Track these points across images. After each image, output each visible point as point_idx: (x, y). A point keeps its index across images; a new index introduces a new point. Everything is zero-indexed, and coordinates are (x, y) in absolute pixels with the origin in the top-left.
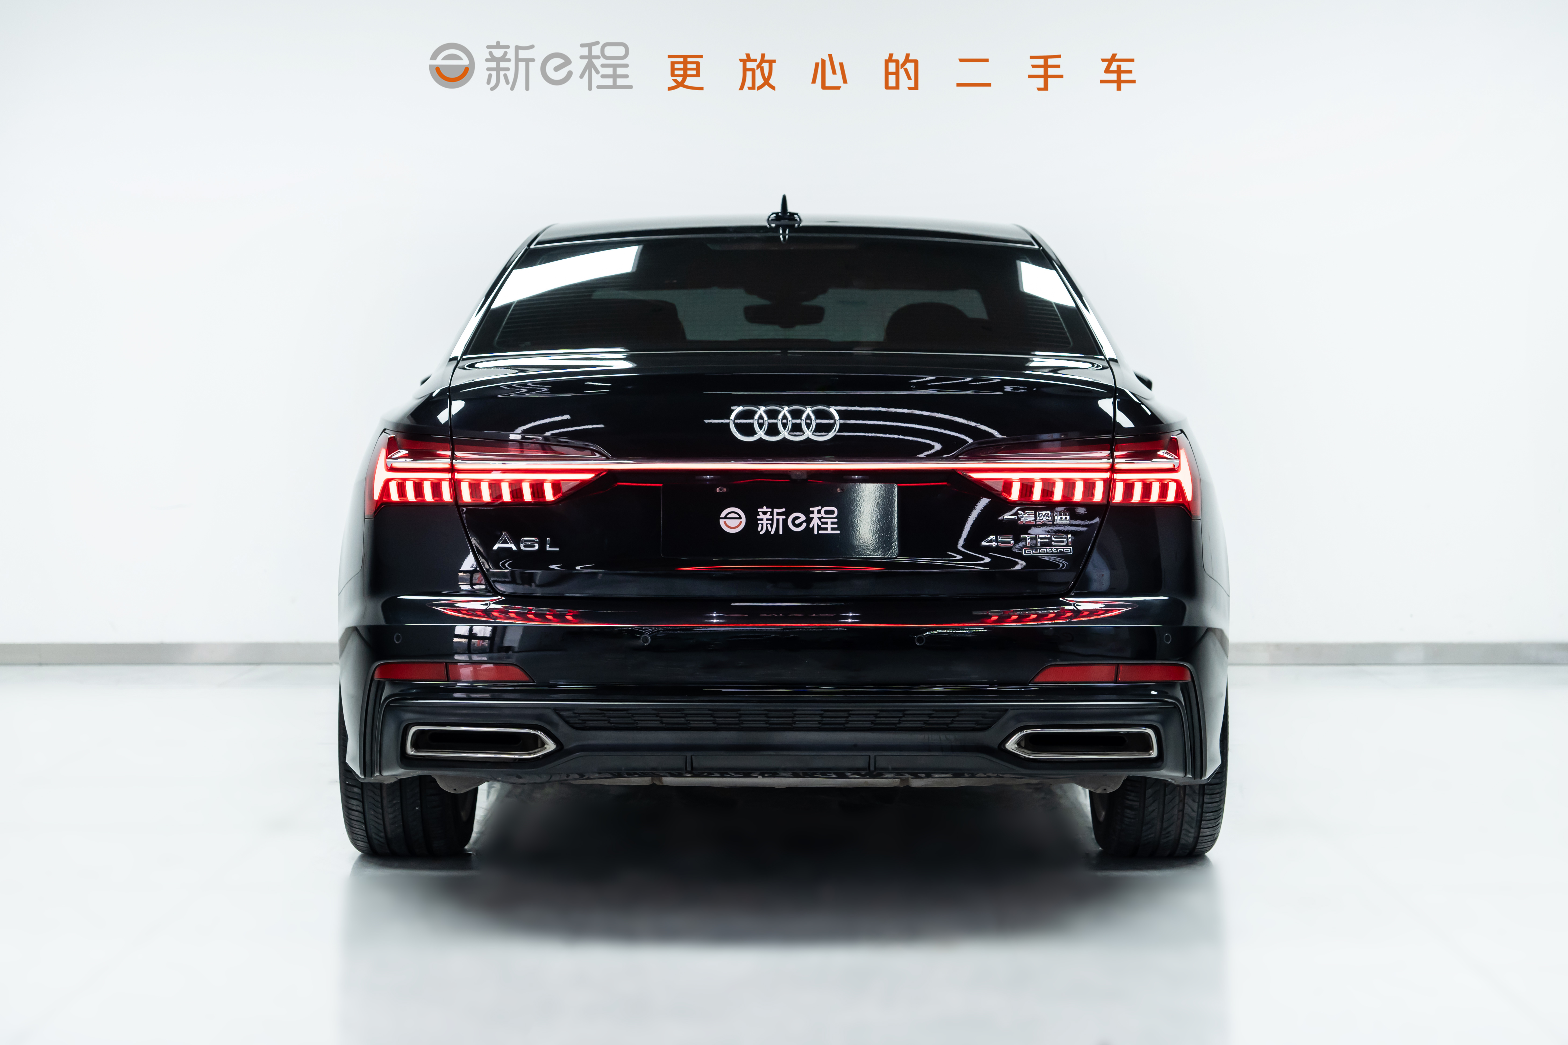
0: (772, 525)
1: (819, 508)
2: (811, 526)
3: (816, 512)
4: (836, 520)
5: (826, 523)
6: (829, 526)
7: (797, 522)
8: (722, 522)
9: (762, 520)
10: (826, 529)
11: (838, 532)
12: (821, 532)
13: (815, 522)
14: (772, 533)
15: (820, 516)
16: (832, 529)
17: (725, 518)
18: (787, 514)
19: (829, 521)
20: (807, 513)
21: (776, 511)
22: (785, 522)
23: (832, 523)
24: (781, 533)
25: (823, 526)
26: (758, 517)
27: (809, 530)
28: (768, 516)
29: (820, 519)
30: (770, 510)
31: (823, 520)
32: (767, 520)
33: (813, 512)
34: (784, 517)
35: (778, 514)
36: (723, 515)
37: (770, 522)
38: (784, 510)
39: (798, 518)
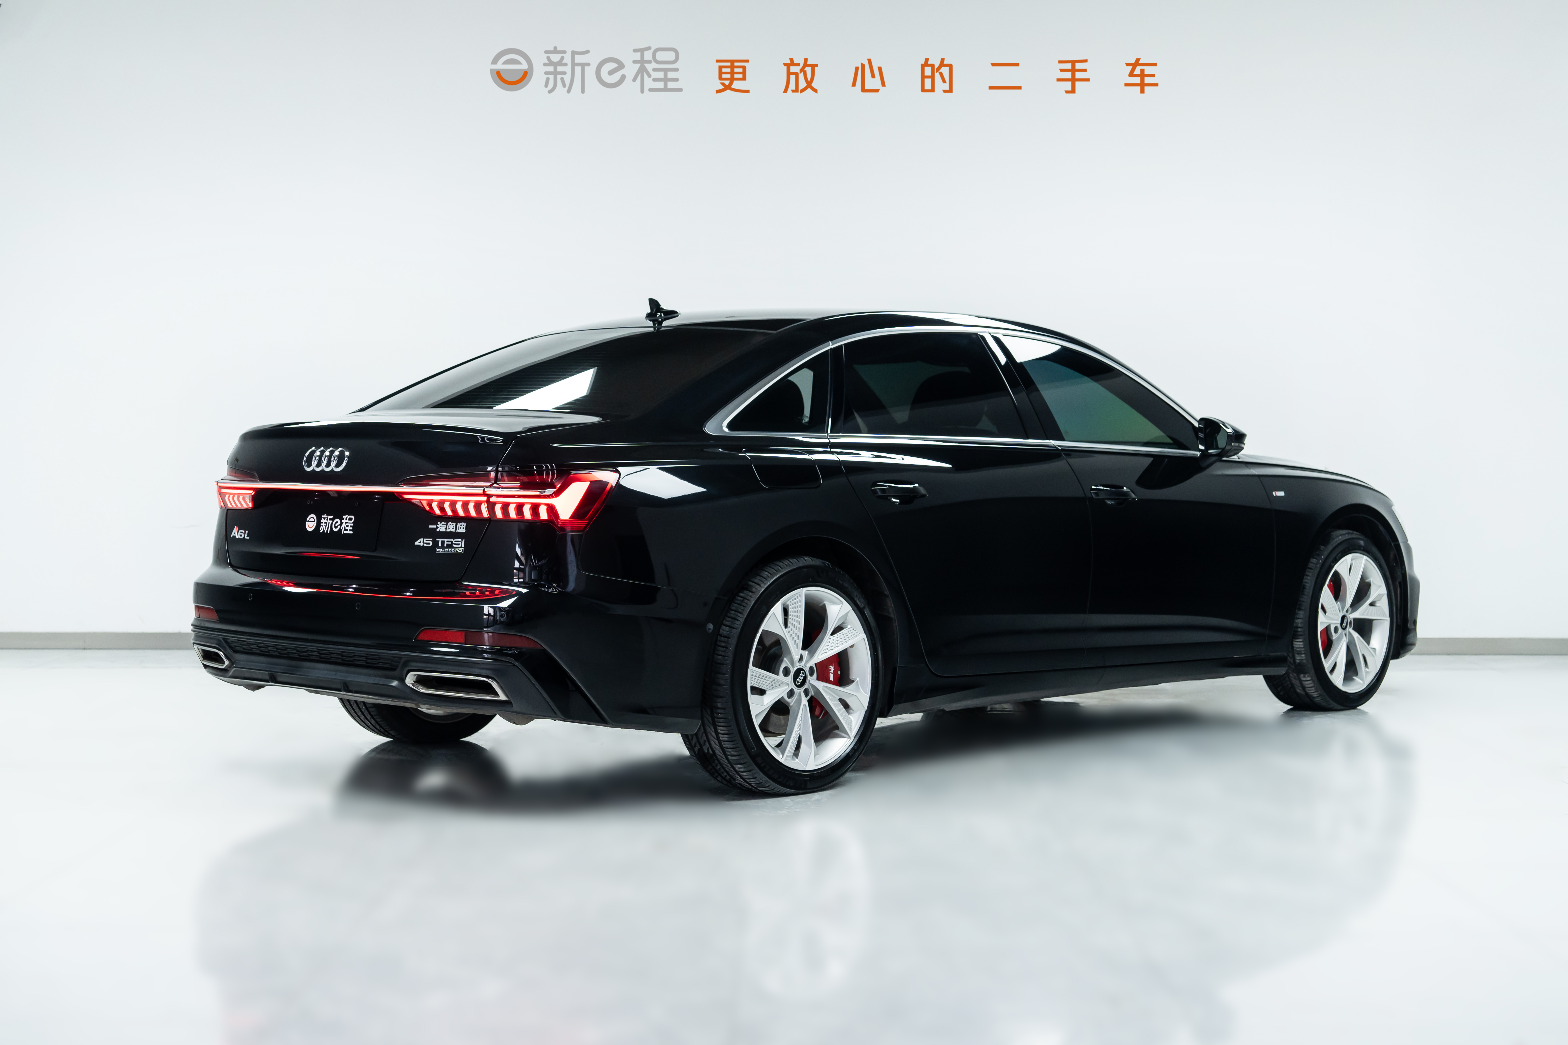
0: (326, 526)
1: (347, 516)
2: (341, 528)
3: (345, 519)
4: (352, 525)
5: (347, 526)
6: (349, 528)
7: (336, 525)
8: (307, 523)
9: (322, 523)
10: (347, 530)
11: (352, 532)
12: (345, 532)
13: (344, 525)
14: (325, 532)
15: (346, 521)
16: (350, 530)
17: (309, 521)
18: (333, 519)
19: (349, 525)
20: (341, 519)
21: (330, 517)
22: (332, 524)
23: (351, 526)
24: (329, 532)
25: (347, 528)
26: (322, 521)
27: (340, 530)
28: (325, 521)
29: (346, 523)
30: (327, 516)
31: (347, 524)
32: (325, 523)
33: (343, 519)
34: (332, 521)
35: (330, 519)
36: (308, 520)
37: (325, 524)
38: (332, 517)
39: (337, 522)
